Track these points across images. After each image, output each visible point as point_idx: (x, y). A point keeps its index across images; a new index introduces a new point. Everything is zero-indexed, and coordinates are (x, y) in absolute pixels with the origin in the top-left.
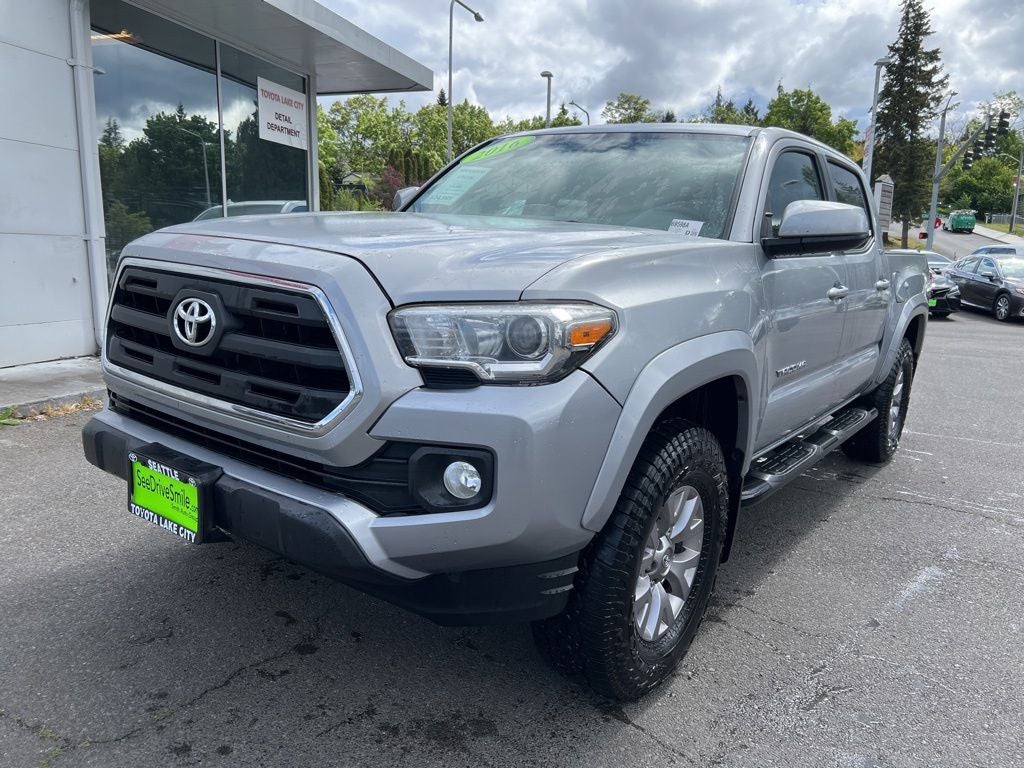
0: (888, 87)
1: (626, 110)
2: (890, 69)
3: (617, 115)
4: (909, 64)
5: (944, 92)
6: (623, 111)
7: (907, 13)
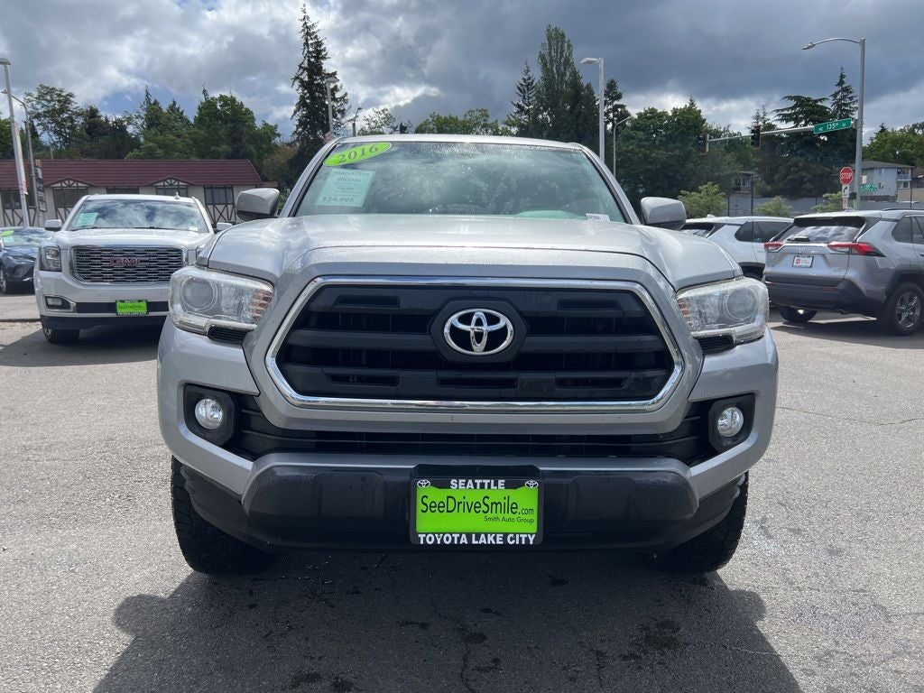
0: (302, 98)
1: (49, 101)
2: (303, 84)
3: (39, 106)
4: (316, 82)
5: (346, 107)
6: (45, 103)
7: (307, 40)
